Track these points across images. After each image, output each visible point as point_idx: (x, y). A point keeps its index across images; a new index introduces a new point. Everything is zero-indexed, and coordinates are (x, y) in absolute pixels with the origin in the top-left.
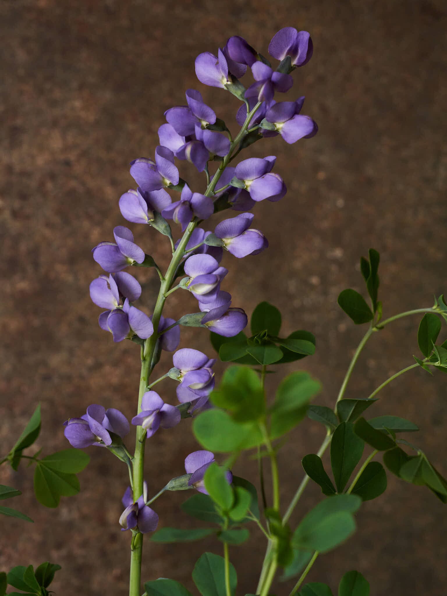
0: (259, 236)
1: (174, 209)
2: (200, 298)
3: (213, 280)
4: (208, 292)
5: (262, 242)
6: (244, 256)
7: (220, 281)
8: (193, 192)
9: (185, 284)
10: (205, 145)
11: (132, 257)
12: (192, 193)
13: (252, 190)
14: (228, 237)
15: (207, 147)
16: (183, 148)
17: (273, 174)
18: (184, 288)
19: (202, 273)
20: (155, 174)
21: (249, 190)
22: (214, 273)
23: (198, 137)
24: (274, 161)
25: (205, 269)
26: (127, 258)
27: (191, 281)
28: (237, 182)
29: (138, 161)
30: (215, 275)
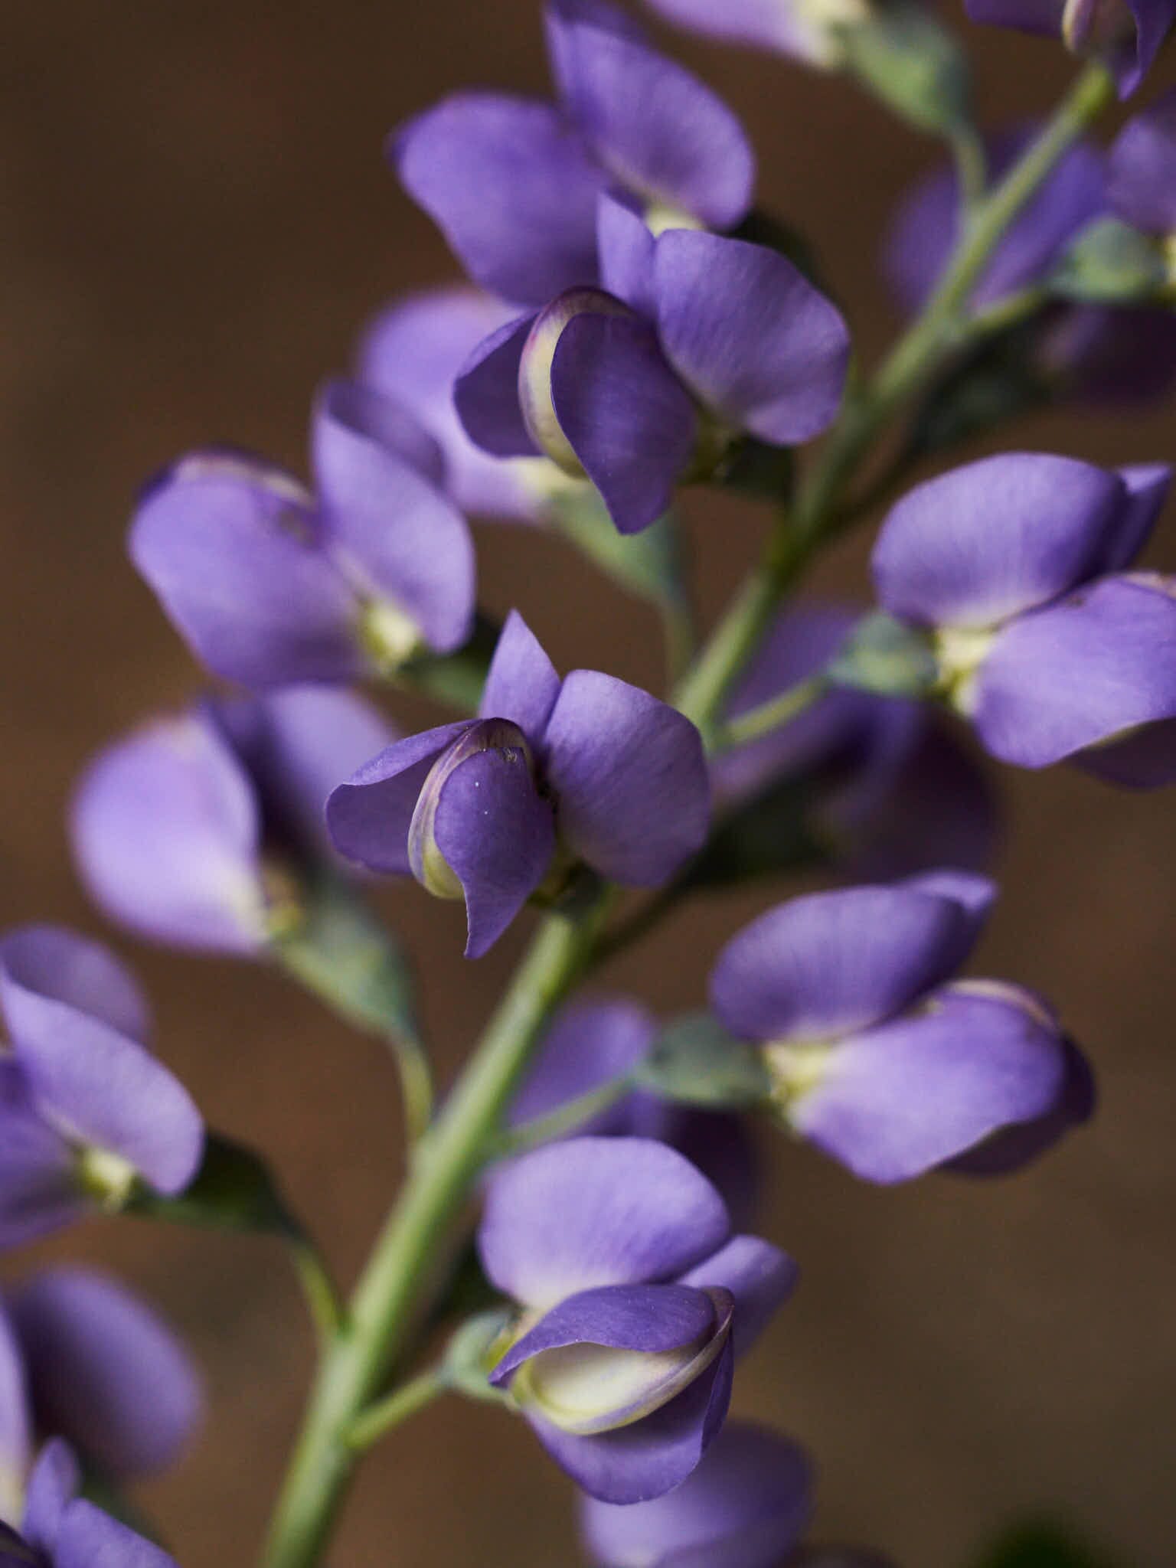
0: (1033, 1033)
1: (417, 774)
2: (590, 1463)
3: (686, 1323)
4: (642, 1413)
5: (1049, 1072)
6: (916, 1164)
7: (730, 1331)
8: (564, 661)
9: (482, 1359)
10: (668, 337)
11: (117, 1140)
12: (557, 677)
13: (995, 700)
14: (807, 1029)
15: (681, 360)
16: (505, 336)
17: (1151, 580)
18: (477, 1385)
19: (604, 1277)
20: (307, 568)
21: (967, 700)
22: (696, 1279)
23: (617, 278)
24: (1160, 493)
25: (628, 1248)
26: (78, 1151)
27: (521, 1333)
28: (889, 646)
29: (191, 470)
30: (704, 1296)
